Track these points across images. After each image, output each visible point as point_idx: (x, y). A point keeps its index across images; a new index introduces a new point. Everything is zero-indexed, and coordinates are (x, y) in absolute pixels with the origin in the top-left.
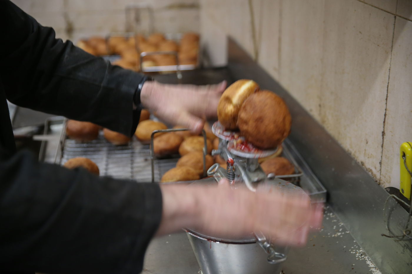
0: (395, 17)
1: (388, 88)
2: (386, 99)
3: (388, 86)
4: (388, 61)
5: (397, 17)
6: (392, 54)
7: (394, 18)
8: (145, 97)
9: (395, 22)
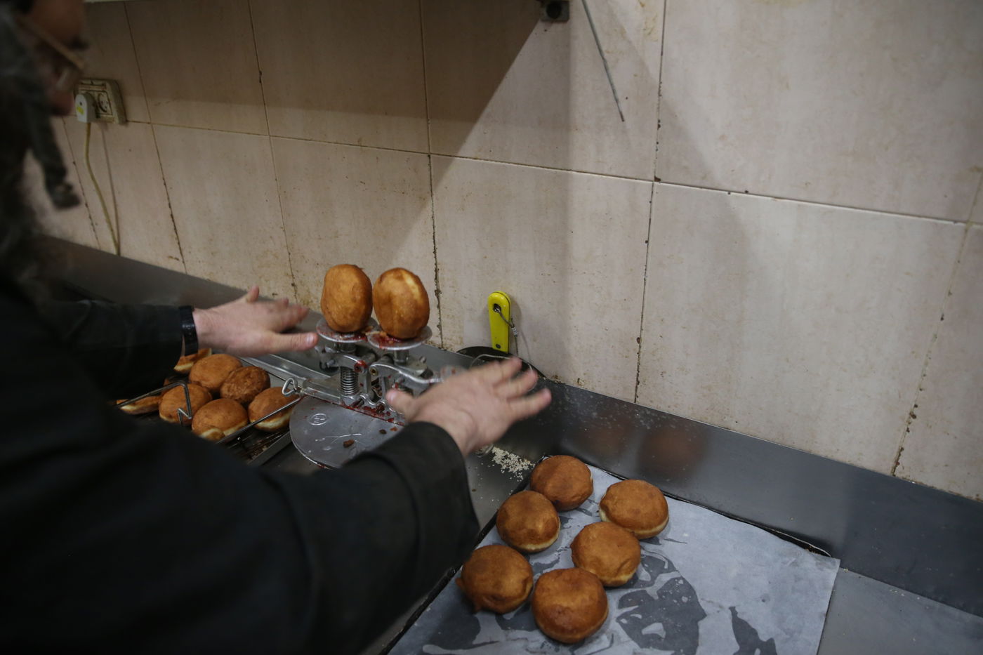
0: (429, 156)
1: (434, 239)
2: (435, 252)
3: (434, 237)
4: (429, 207)
5: (432, 156)
6: (434, 199)
7: (428, 158)
8: (205, 334)
9: (430, 162)
